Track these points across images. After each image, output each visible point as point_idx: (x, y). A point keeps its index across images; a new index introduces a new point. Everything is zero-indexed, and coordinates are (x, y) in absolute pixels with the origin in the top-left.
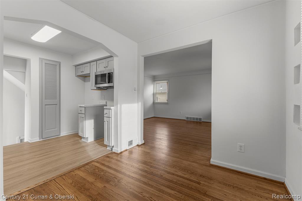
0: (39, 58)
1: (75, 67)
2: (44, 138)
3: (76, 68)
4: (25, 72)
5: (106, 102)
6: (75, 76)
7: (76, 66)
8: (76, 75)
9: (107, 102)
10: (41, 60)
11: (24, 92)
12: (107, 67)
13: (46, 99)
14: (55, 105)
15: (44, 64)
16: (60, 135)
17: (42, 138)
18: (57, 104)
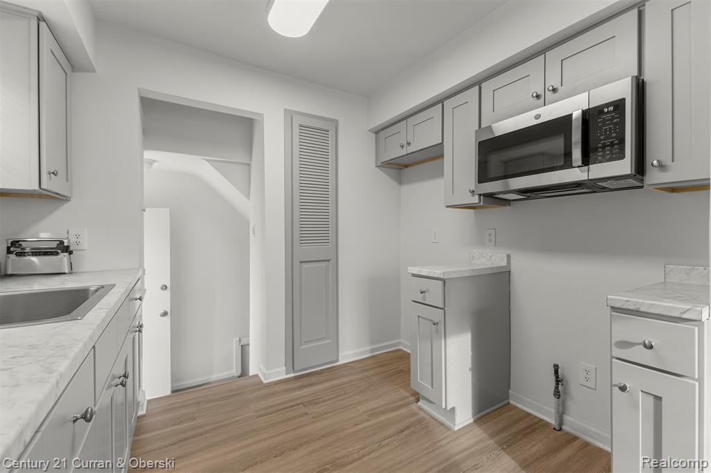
0: (285, 110)
1: (374, 135)
2: (297, 371)
3: (376, 137)
4: (249, 165)
5: (509, 256)
6: (374, 165)
7: (377, 132)
8: (376, 161)
9: (512, 257)
10: (290, 115)
11: (248, 222)
12: (554, 90)
13: (302, 242)
14: (324, 264)
15: (298, 127)
16: (337, 360)
17: (294, 371)
18: (329, 260)
